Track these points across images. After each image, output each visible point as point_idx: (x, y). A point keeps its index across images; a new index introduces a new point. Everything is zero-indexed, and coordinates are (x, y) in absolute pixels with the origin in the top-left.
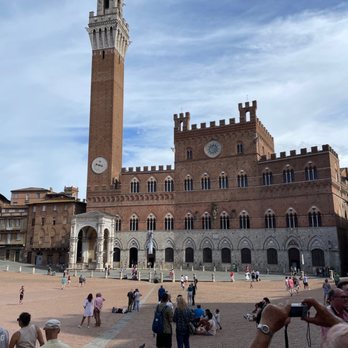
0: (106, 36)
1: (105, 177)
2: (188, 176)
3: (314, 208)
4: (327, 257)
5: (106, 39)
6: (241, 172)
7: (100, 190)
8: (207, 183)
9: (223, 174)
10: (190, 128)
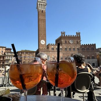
0: (43, 6)
1: (44, 45)
2: (66, 47)
3: (93, 56)
4: (95, 64)
5: (43, 7)
6: (78, 47)
7: (43, 49)
8: (70, 49)
9: (74, 47)
10: (66, 36)
